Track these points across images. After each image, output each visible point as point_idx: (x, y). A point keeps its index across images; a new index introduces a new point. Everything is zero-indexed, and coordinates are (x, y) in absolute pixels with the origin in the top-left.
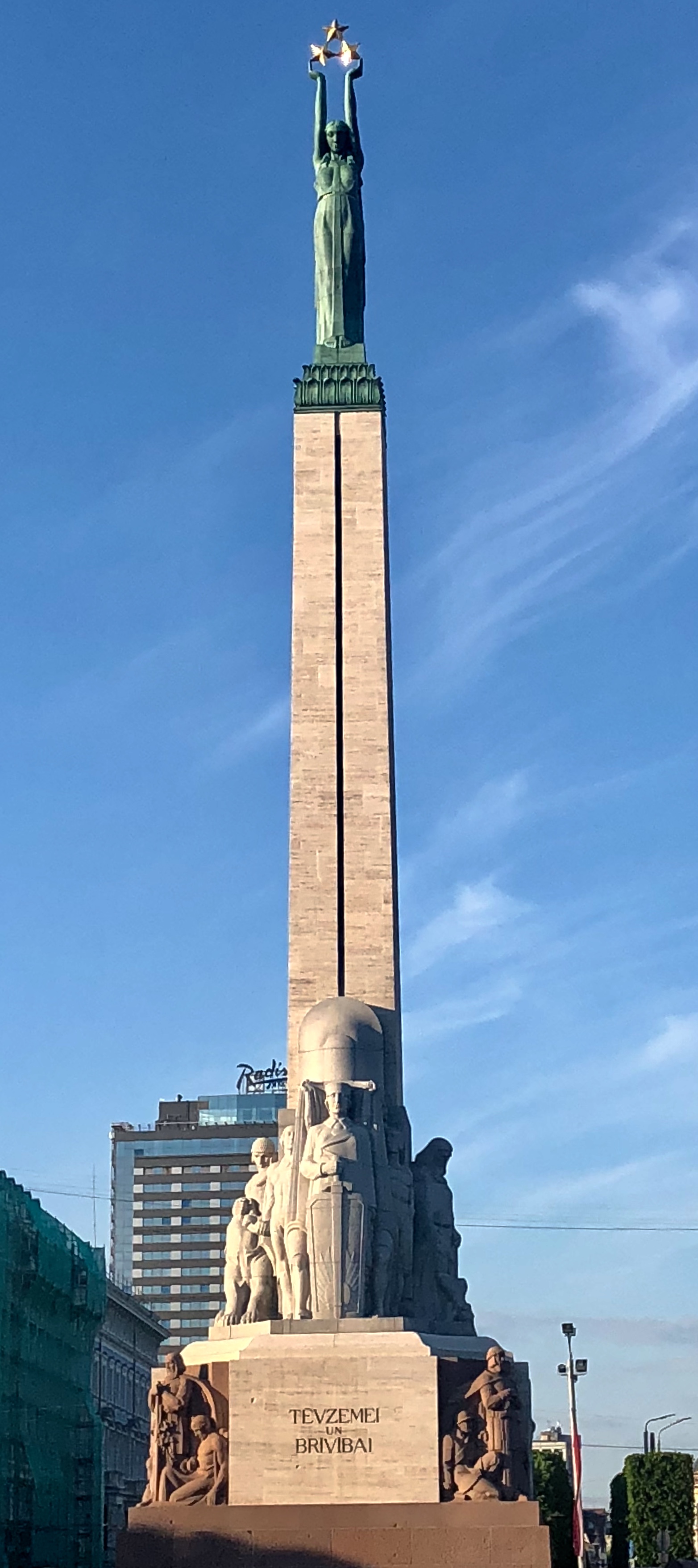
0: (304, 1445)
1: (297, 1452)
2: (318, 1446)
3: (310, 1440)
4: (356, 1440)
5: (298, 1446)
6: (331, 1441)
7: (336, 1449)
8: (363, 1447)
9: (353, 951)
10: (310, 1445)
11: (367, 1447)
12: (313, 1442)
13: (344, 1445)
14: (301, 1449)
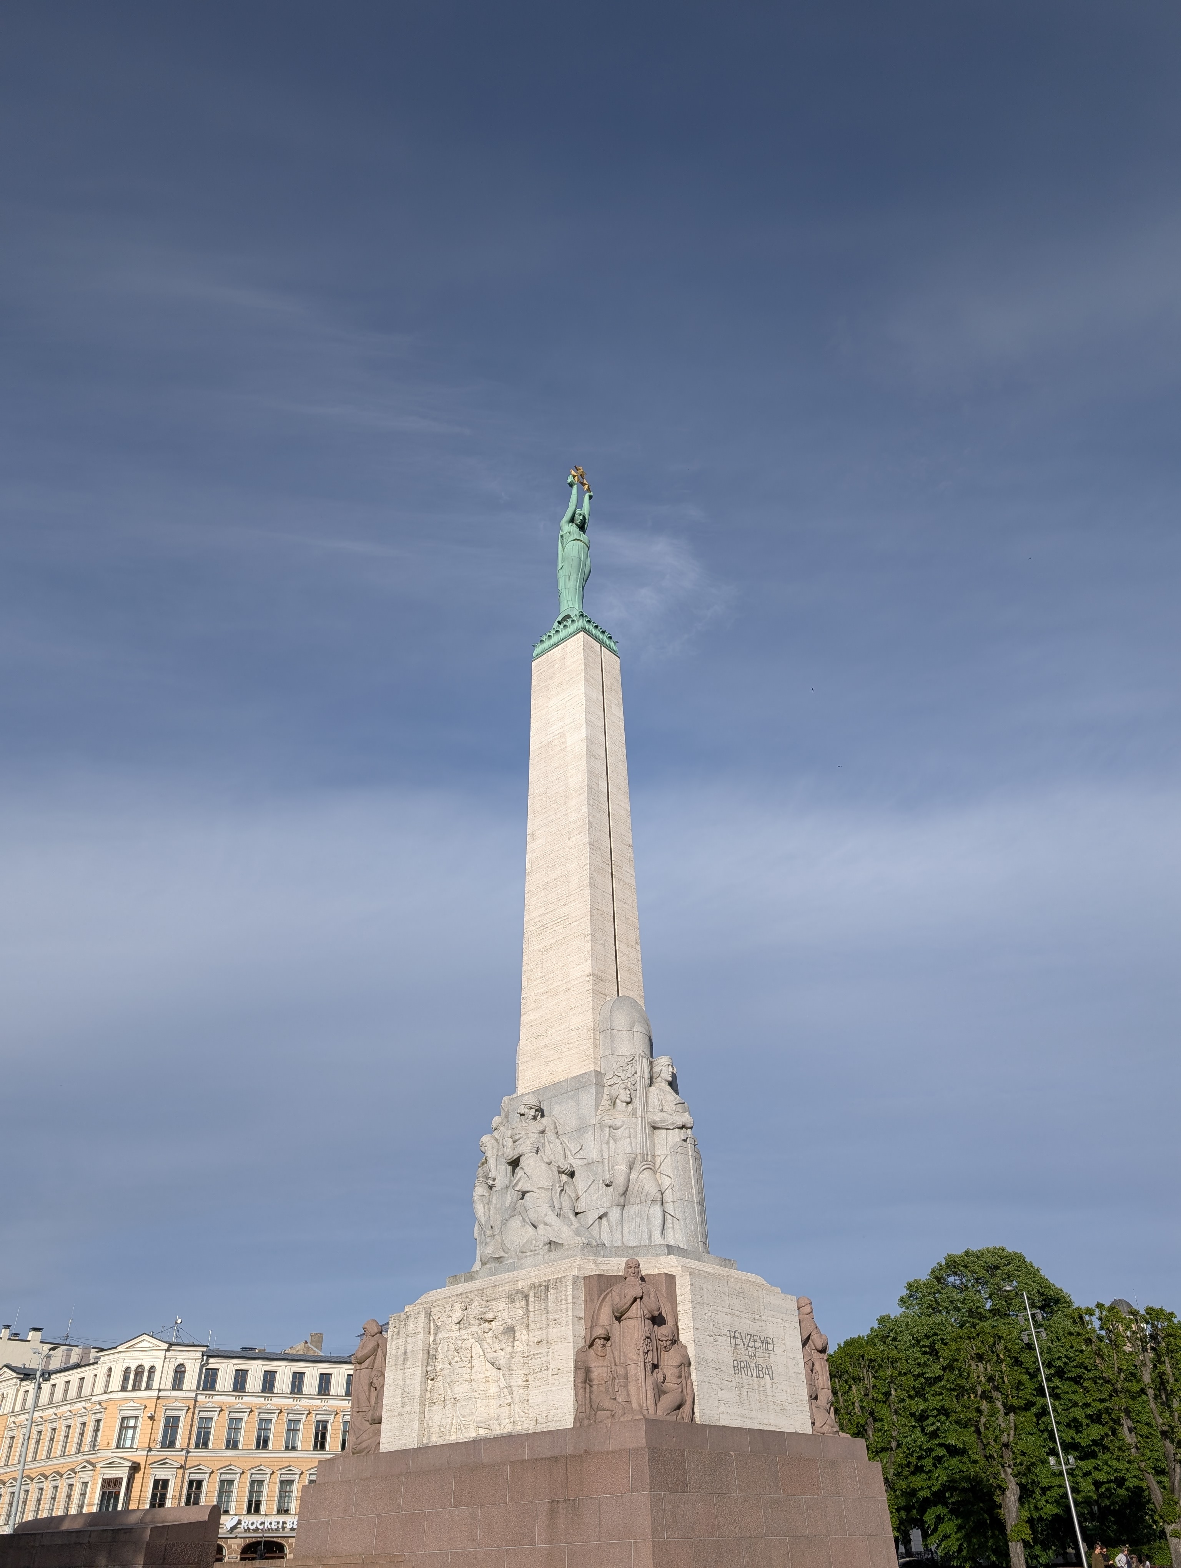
0: (737, 1367)
1: (735, 1373)
2: (745, 1369)
3: (740, 1362)
4: (764, 1366)
5: (734, 1367)
6: (752, 1365)
7: (755, 1375)
8: (769, 1374)
9: (623, 969)
10: (741, 1368)
11: (770, 1373)
12: (742, 1364)
13: (759, 1371)
14: (737, 1372)
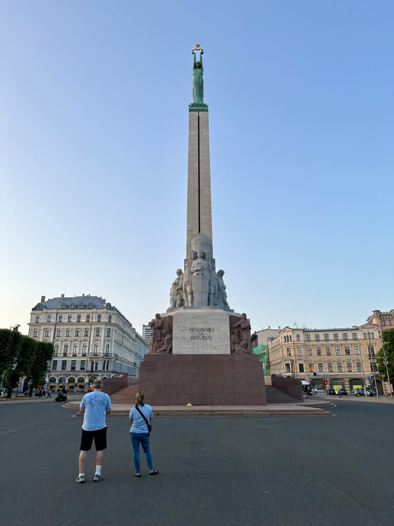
1: (191, 339)
3: (195, 337)
6: (200, 337)
7: (202, 339)
8: (209, 338)
9: (202, 224)
